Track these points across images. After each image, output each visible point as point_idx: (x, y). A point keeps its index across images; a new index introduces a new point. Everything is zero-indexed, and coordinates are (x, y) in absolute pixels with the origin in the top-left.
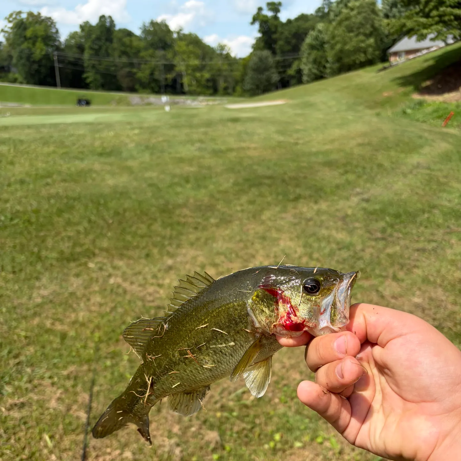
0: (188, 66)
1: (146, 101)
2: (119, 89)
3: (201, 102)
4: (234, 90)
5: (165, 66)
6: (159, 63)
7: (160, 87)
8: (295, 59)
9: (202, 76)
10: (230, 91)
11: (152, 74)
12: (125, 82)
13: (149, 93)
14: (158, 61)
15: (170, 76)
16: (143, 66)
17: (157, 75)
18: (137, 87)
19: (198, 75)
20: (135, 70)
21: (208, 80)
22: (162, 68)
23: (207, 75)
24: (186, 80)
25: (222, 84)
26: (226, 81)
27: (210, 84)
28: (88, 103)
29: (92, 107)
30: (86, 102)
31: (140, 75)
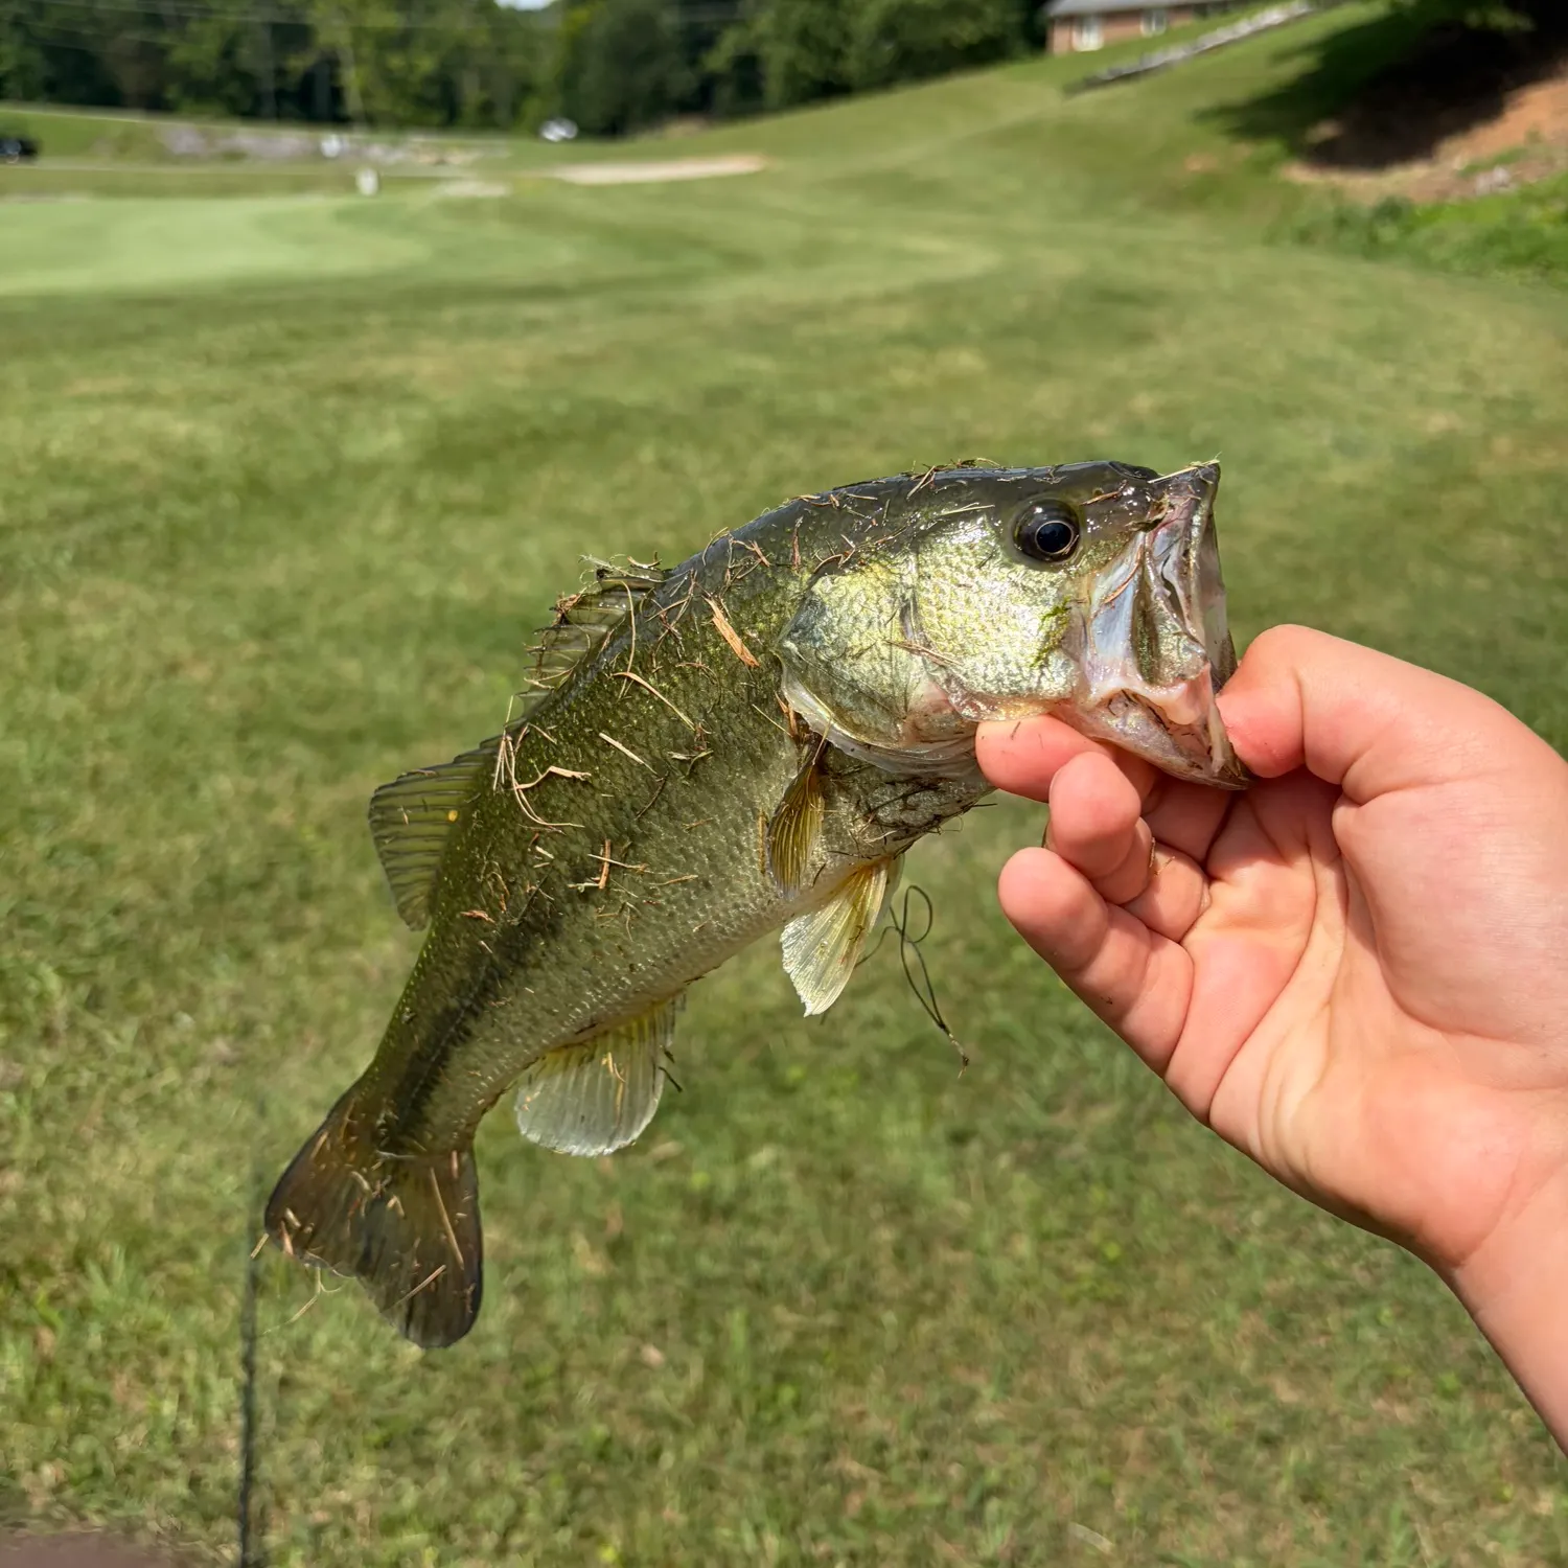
0: (359, 33)
1: (224, 144)
2: (108, 97)
3: (416, 152)
4: (515, 111)
5: (276, 28)
6: (250, 18)
7: (258, 99)
8: (726, 24)
9: (411, 68)
10: (501, 114)
11: (228, 53)
12: (130, 78)
13: (218, 117)
14: (246, 13)
15: (298, 63)
16: (193, 27)
17: (246, 57)
18: (172, 93)
19: (396, 61)
20: (165, 39)
21: (429, 80)
22: (265, 36)
23: (426, 64)
24: (352, 79)
25: (471, 93)
26: (484, 85)
27: (433, 92)
28: (28, 150)
29: (44, 165)
30: (19, 147)
31: (181, 54)
